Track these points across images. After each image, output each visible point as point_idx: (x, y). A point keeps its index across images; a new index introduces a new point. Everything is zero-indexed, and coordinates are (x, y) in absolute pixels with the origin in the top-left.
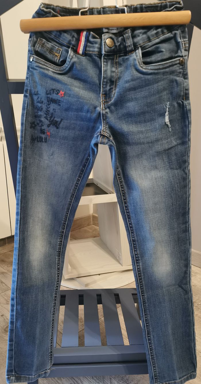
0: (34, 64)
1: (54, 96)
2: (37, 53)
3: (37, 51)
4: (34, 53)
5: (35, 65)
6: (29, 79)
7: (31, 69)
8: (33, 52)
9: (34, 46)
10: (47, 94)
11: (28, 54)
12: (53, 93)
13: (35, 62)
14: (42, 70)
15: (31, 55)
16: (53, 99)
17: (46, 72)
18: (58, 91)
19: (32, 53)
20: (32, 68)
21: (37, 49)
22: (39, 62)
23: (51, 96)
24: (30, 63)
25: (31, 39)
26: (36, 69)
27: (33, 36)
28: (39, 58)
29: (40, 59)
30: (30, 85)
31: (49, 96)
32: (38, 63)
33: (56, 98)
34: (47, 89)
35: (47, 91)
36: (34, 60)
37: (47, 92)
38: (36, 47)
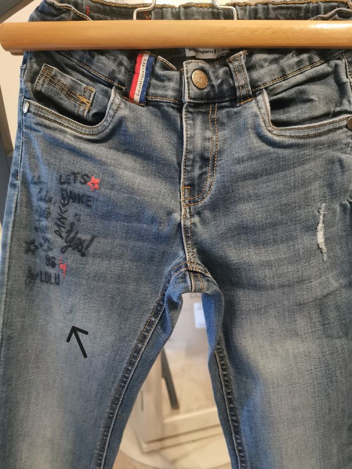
0: (31, 120)
1: (78, 188)
2: (41, 97)
3: (40, 92)
4: (32, 96)
5: (32, 120)
6: (20, 150)
7: (24, 130)
8: (31, 92)
9: (32, 81)
10: (62, 183)
11: (20, 97)
12: (75, 182)
13: (34, 114)
14: (48, 131)
15: (25, 99)
16: (75, 194)
17: (60, 136)
18: (85, 177)
19: (28, 96)
20: (27, 127)
21: (39, 88)
22: (42, 114)
23: (70, 188)
24: (23, 117)
25: (25, 65)
26: (36, 130)
27: (31, 59)
28: (43, 107)
29: (45, 109)
30: (24, 164)
31: (65, 186)
32: (40, 116)
33: (81, 192)
34: (62, 172)
35: (61, 176)
36: (32, 110)
37: (60, 179)
38: (38, 82)
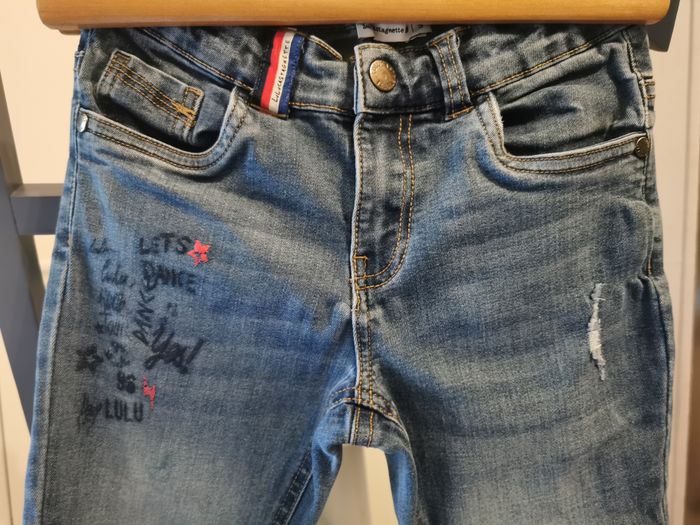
0: (91, 144)
1: (171, 260)
2: (107, 105)
3: (107, 97)
4: (94, 104)
5: (93, 144)
6: (73, 195)
7: (79, 161)
8: (92, 97)
9: (95, 78)
10: (146, 252)
11: (74, 105)
12: (166, 250)
13: (96, 134)
14: (120, 164)
15: (82, 110)
16: (168, 272)
17: (140, 171)
18: (184, 242)
19: (86, 103)
20: (84, 156)
21: (105, 90)
22: (110, 135)
23: (157, 261)
24: (79, 140)
25: (82, 52)
26: (98, 162)
27: (92, 41)
28: (112, 122)
29: (110, 125)
30: (77, 219)
31: (149, 257)
32: (106, 138)
33: (178, 267)
34: (143, 232)
35: (142, 240)
36: (93, 127)
37: (141, 245)
38: (104, 80)
